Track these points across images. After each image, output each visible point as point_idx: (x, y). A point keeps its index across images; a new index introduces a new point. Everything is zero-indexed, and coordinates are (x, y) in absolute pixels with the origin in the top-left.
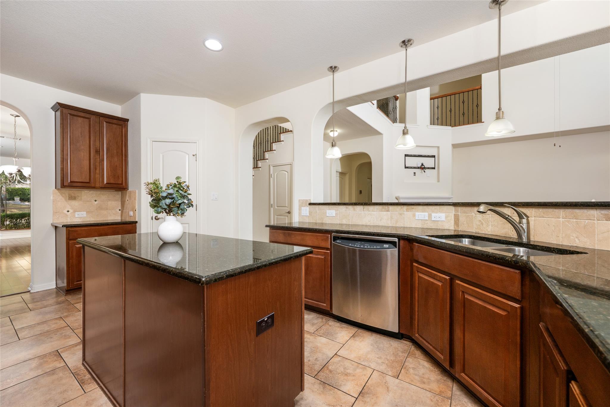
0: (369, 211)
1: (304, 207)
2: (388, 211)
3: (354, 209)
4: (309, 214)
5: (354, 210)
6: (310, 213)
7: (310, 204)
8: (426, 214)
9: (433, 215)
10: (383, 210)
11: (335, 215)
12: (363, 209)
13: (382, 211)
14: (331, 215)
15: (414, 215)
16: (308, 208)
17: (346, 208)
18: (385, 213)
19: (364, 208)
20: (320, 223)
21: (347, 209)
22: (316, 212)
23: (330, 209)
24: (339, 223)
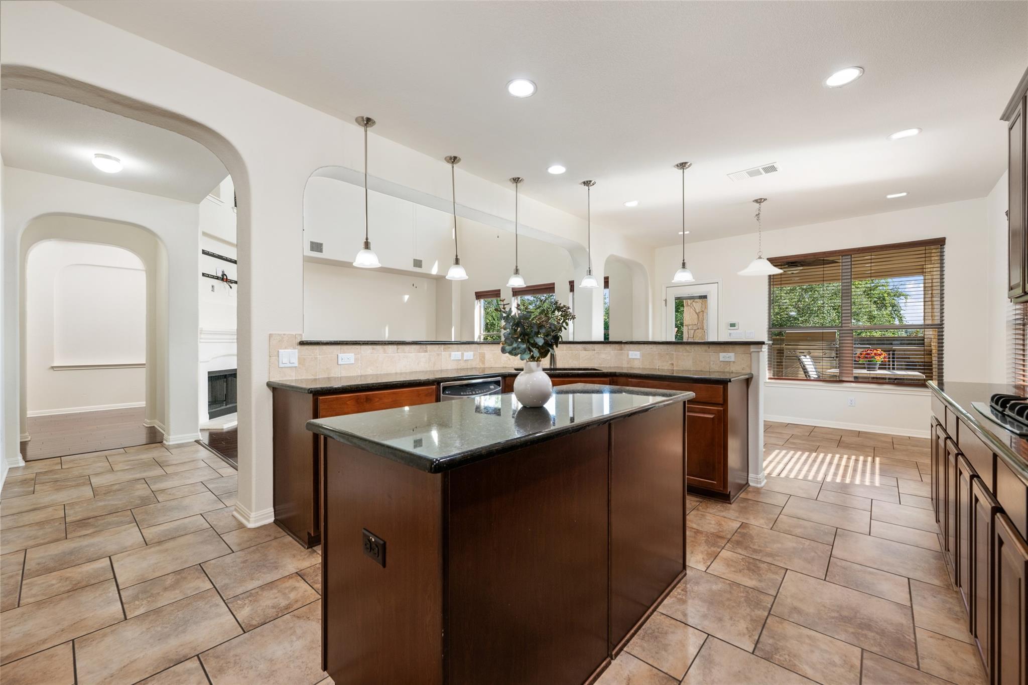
0: (405, 353)
1: (286, 348)
2: (426, 351)
3: (385, 349)
4: (299, 363)
5: (385, 352)
6: (301, 360)
7: (302, 343)
8: (460, 353)
9: (465, 354)
10: (421, 350)
11: (355, 361)
12: (396, 349)
13: (419, 352)
14: (349, 363)
15: (450, 356)
16: (296, 351)
17: (373, 349)
18: (423, 354)
19: (398, 349)
20: (324, 378)
21: (374, 351)
22: (316, 358)
23: (344, 353)
24: (360, 375)
